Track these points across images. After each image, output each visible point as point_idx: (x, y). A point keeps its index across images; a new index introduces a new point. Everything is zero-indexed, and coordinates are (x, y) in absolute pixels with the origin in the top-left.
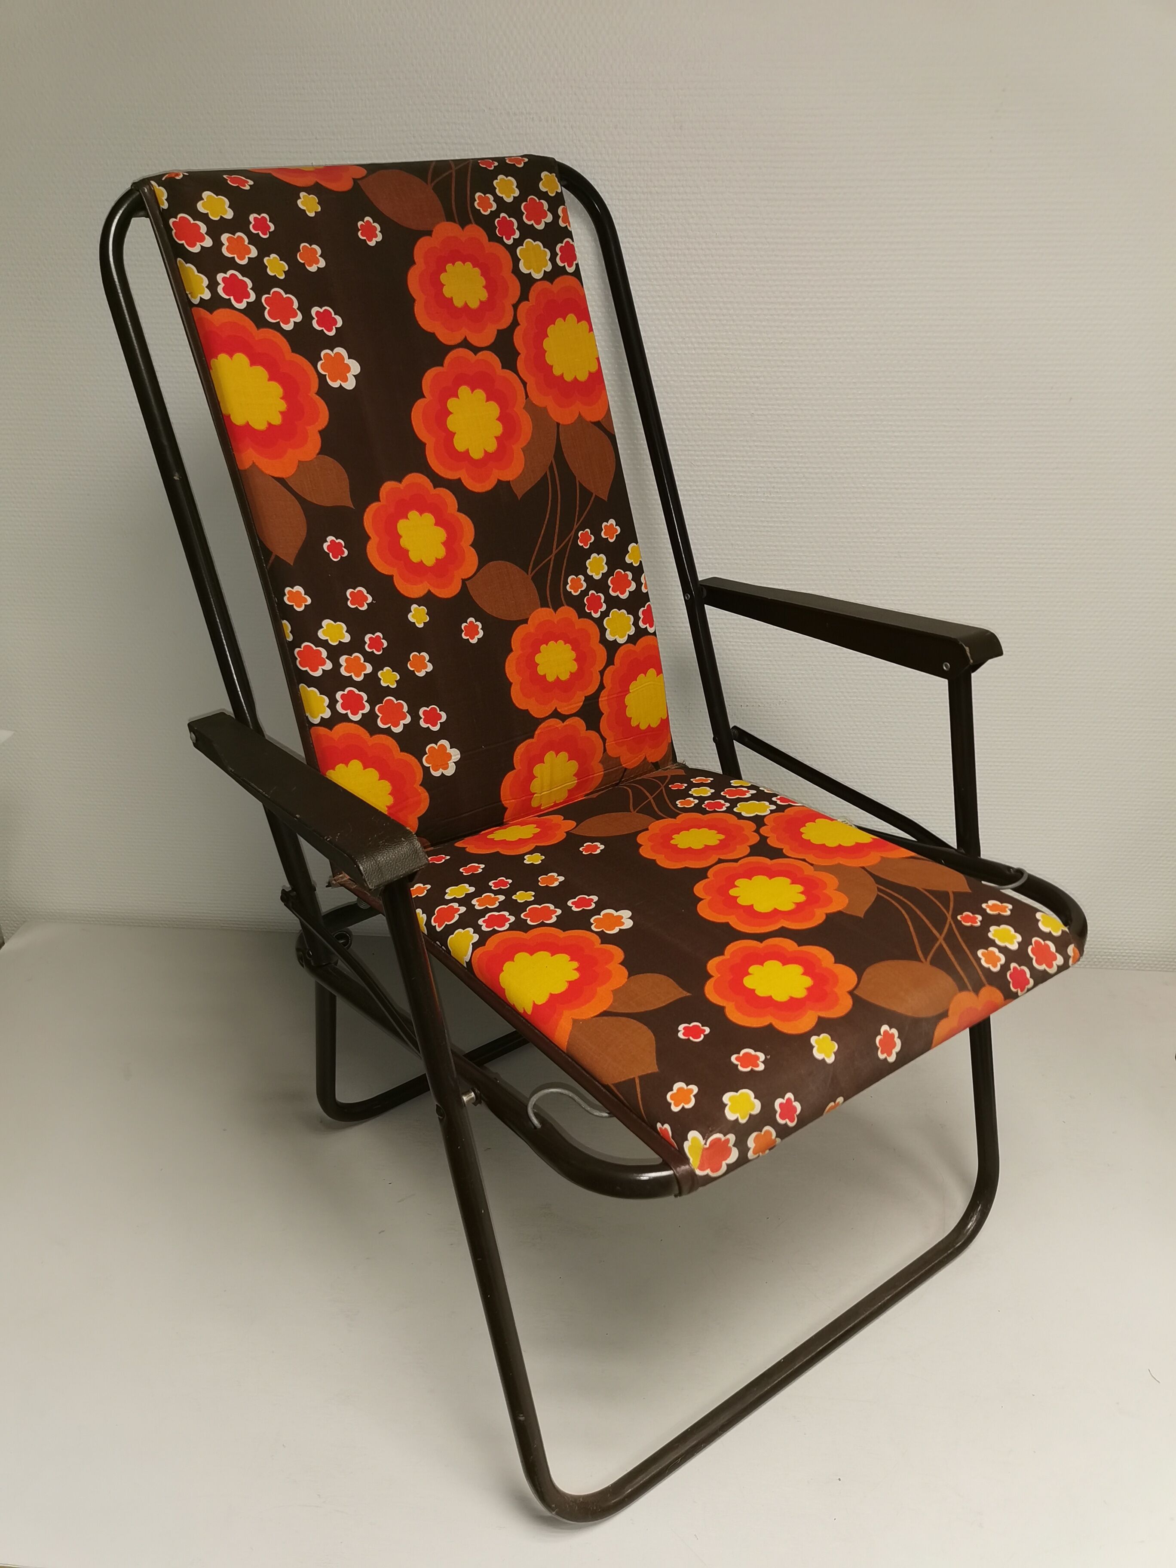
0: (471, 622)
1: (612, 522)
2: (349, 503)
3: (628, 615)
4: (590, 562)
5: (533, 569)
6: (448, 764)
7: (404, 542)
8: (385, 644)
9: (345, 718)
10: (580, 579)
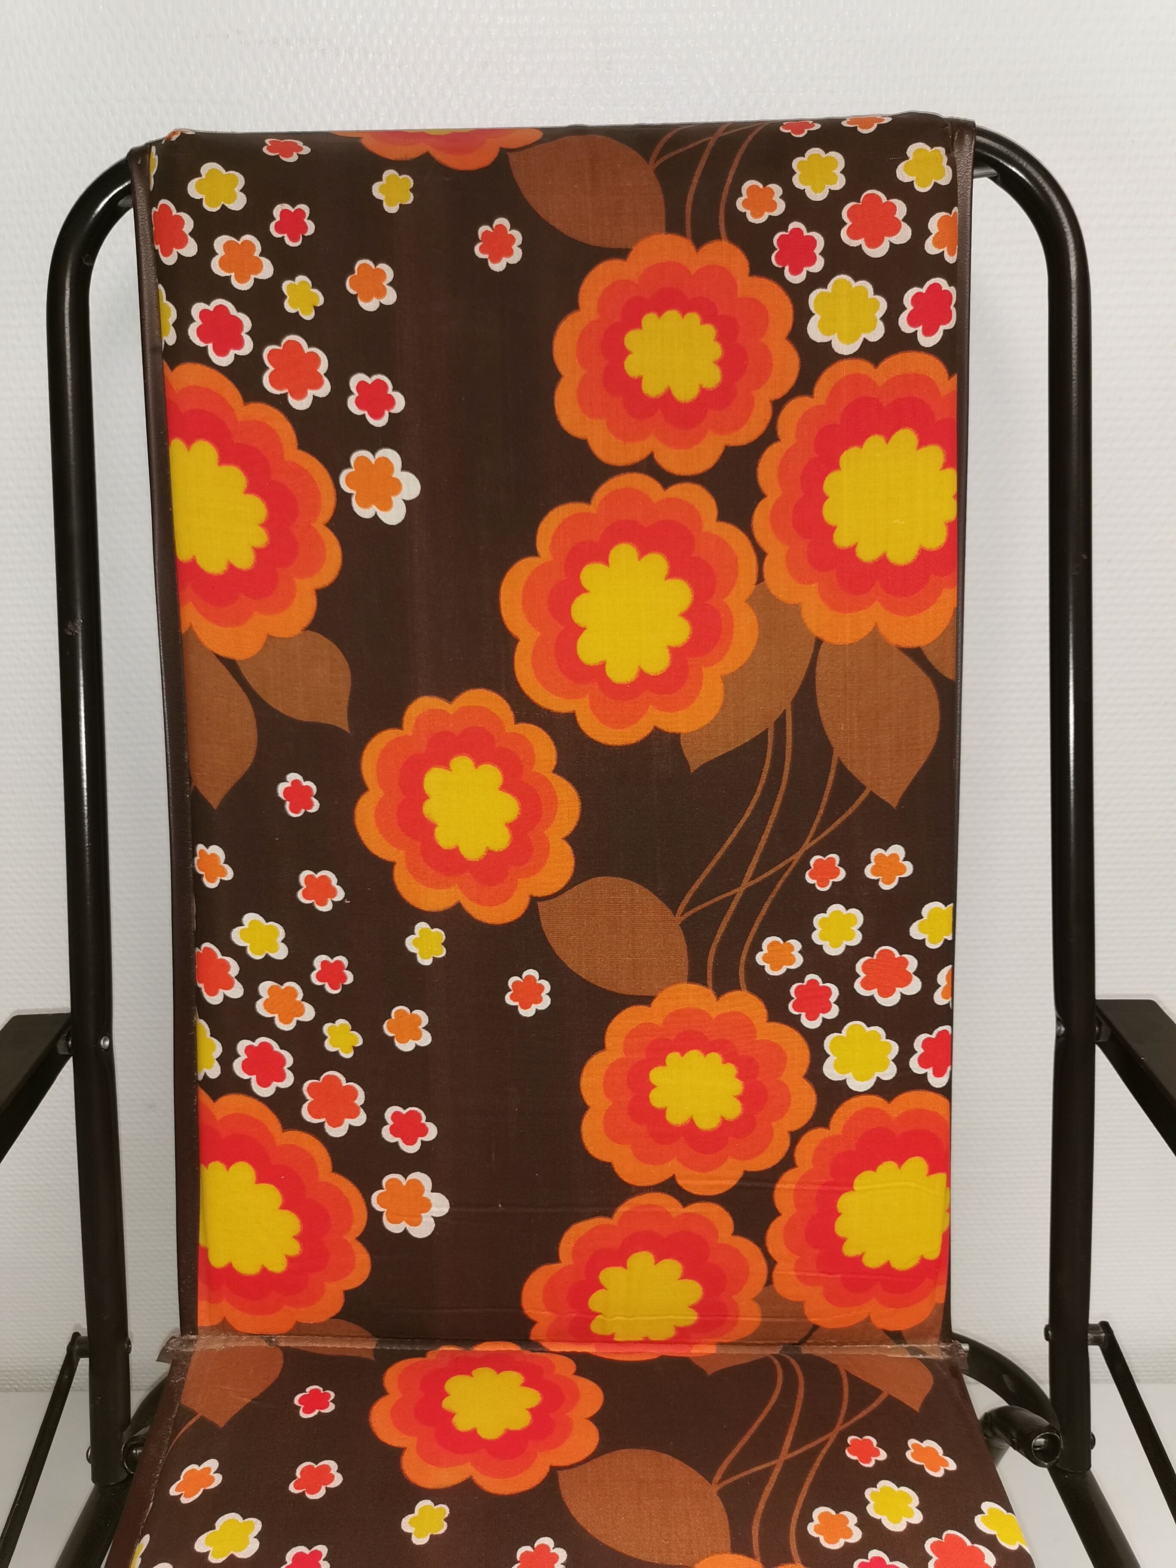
0: (530, 977)
1: (898, 850)
2: (340, 720)
3: (888, 1040)
4: (824, 918)
5: (688, 908)
6: (421, 1217)
7: (430, 809)
8: (350, 978)
9: (244, 1087)
10: (792, 948)
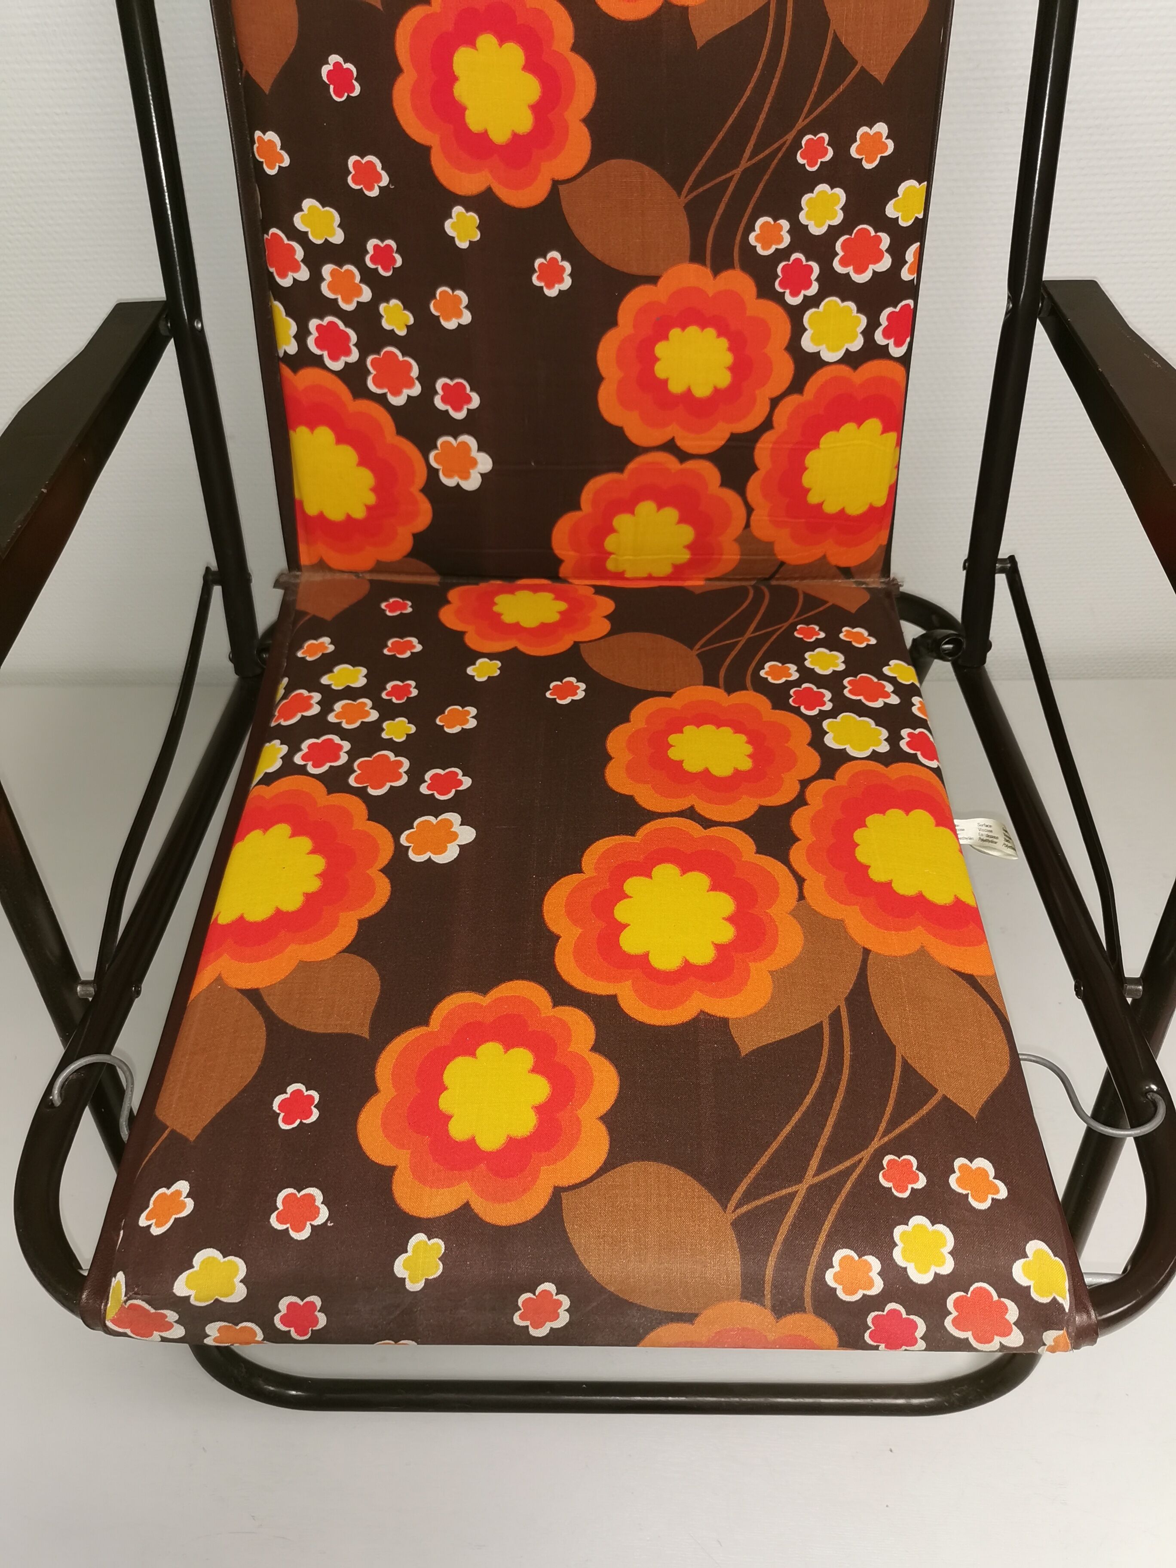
0: (553, 259)
1: (882, 128)
2: (376, 1)
3: (859, 315)
4: (811, 198)
5: (691, 191)
6: (469, 473)
7: (461, 91)
8: (399, 262)
10: (781, 228)
